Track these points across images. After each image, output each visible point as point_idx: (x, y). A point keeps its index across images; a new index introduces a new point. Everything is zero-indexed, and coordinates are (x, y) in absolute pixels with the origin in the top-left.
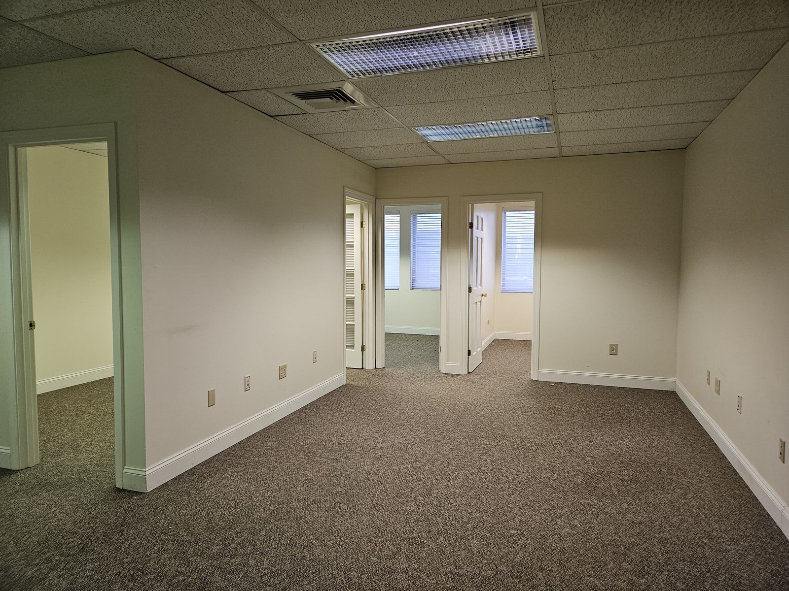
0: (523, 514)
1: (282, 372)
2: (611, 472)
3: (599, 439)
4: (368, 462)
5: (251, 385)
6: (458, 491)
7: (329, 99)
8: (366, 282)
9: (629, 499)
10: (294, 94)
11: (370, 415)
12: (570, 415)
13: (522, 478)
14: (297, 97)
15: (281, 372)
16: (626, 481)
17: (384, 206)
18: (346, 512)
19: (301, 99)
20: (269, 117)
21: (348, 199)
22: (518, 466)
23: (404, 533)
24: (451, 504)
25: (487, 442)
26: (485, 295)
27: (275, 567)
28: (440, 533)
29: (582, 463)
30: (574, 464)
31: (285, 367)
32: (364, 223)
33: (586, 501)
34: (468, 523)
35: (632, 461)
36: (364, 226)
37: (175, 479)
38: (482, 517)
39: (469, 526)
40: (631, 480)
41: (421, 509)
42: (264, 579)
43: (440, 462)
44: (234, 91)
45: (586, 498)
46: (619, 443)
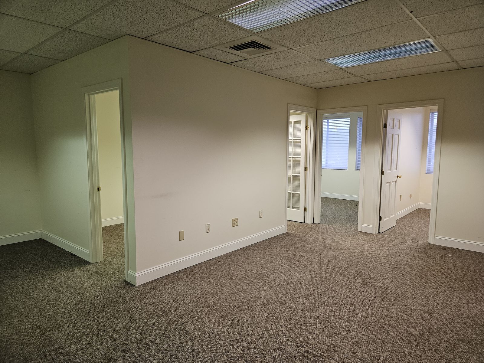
0: (350, 349)
1: (235, 223)
2: (449, 330)
3: (457, 299)
4: (266, 288)
5: (210, 230)
6: (312, 321)
7: (252, 48)
8: (308, 167)
9: (450, 356)
10: (230, 48)
11: (289, 256)
12: (444, 276)
13: (368, 320)
14: (234, 50)
15: (233, 223)
16: (459, 340)
17: (322, 115)
18: (230, 320)
19: (237, 51)
20: (227, 64)
21: (291, 111)
22: (371, 310)
23: (255, 344)
24: (301, 329)
25: (358, 287)
26: (400, 177)
27: (167, 348)
28: (279, 349)
29: (428, 317)
30: (420, 317)
31: (237, 219)
32: (308, 127)
33: (409, 351)
34: (303, 346)
35: (476, 324)
36: (308, 128)
37: (155, 280)
38: (316, 345)
39: (303, 349)
40: (463, 341)
41: (278, 329)
42: (157, 354)
43: (313, 297)
44: (196, 51)
45: (411, 348)
46: (474, 306)
